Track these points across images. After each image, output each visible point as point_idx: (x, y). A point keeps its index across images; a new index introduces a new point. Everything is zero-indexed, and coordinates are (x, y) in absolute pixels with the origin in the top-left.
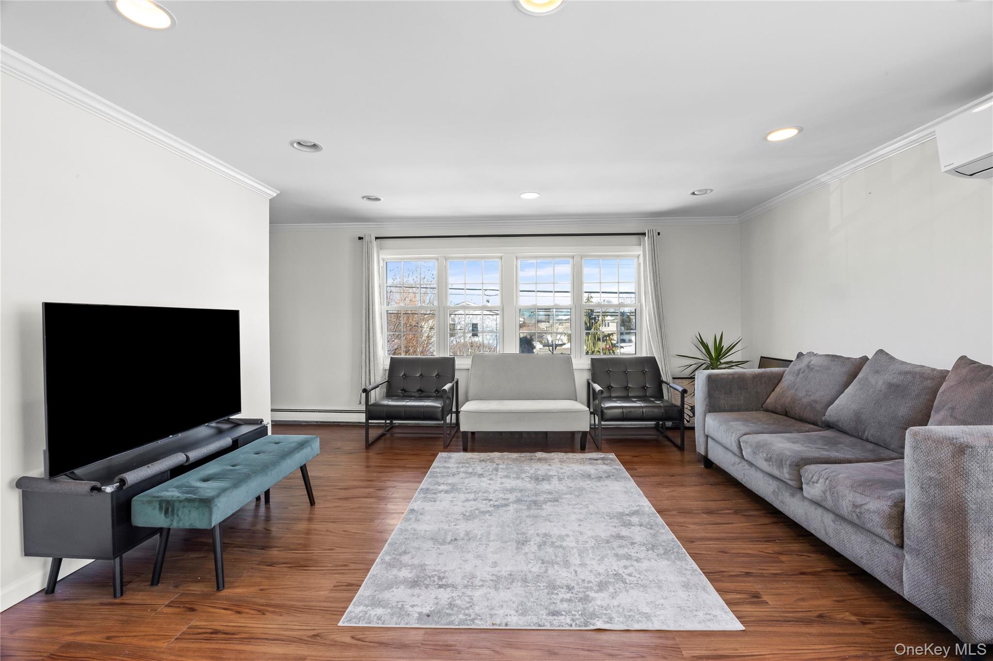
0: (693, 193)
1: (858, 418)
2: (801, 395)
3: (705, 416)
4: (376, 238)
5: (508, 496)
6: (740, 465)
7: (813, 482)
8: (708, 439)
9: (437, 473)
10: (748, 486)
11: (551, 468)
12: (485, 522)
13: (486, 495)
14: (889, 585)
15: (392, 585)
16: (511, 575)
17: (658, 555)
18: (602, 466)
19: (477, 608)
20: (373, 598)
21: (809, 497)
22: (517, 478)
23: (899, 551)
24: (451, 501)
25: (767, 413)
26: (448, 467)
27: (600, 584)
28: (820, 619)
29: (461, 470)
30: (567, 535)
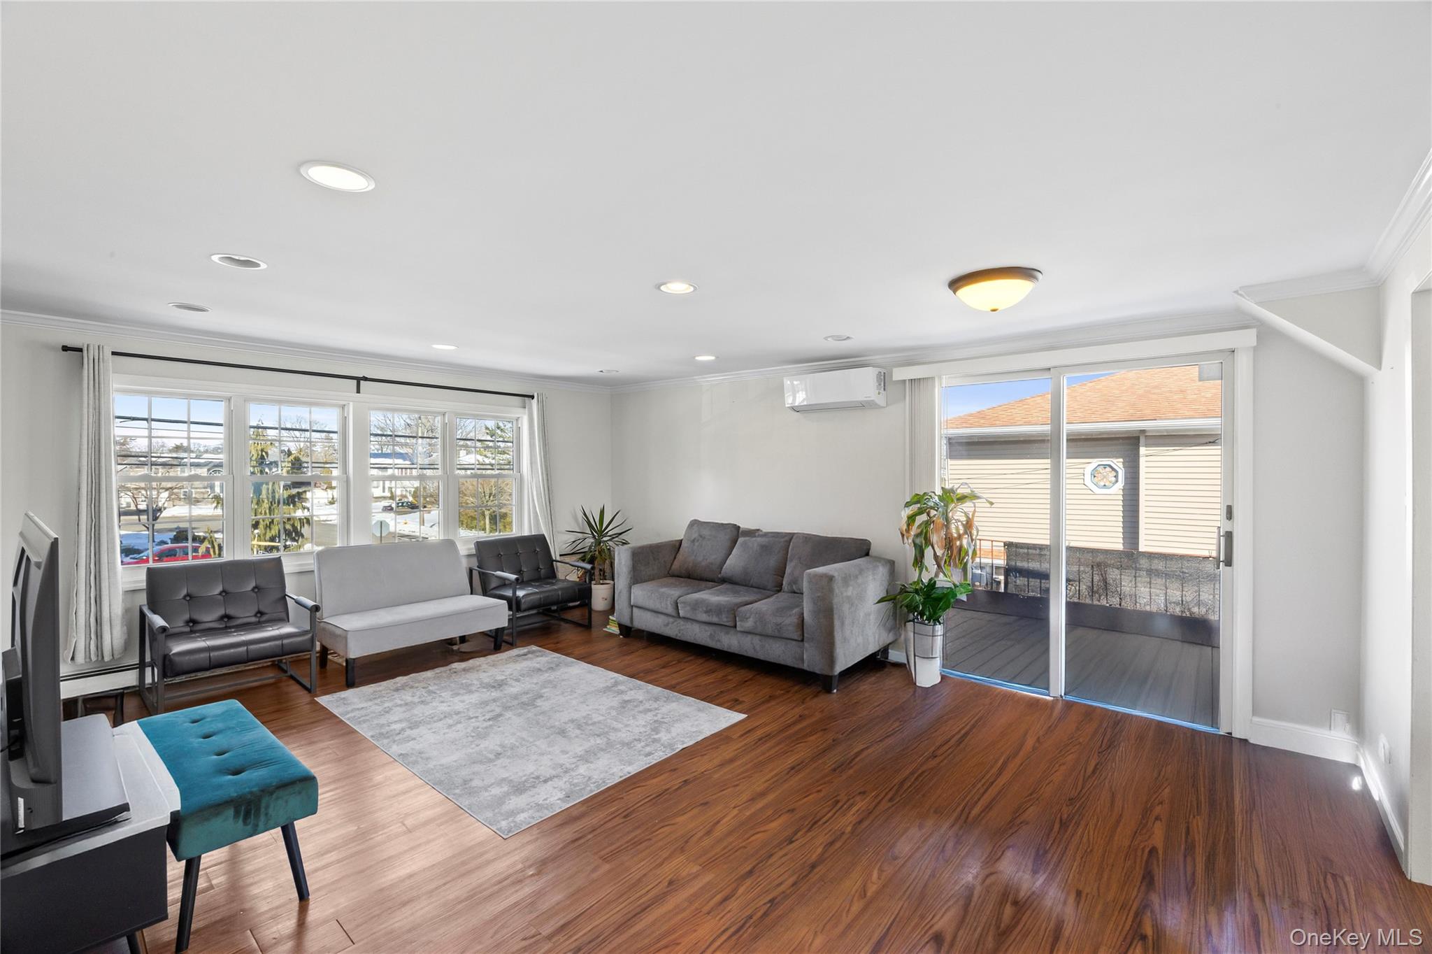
0: (601, 371)
1: (744, 571)
2: (699, 560)
3: (630, 588)
4: (114, 353)
5: (488, 708)
6: (675, 623)
7: (747, 619)
8: (634, 609)
9: (359, 718)
10: (684, 639)
11: (490, 674)
12: (503, 733)
13: (463, 715)
14: (796, 666)
15: (501, 801)
16: (587, 752)
17: (665, 702)
18: (539, 659)
19: (596, 777)
20: (502, 814)
21: (742, 630)
22: (471, 692)
23: (801, 644)
24: (434, 732)
25: (674, 578)
26: (362, 708)
27: (653, 730)
28: (772, 698)
29: (386, 705)
30: (588, 715)
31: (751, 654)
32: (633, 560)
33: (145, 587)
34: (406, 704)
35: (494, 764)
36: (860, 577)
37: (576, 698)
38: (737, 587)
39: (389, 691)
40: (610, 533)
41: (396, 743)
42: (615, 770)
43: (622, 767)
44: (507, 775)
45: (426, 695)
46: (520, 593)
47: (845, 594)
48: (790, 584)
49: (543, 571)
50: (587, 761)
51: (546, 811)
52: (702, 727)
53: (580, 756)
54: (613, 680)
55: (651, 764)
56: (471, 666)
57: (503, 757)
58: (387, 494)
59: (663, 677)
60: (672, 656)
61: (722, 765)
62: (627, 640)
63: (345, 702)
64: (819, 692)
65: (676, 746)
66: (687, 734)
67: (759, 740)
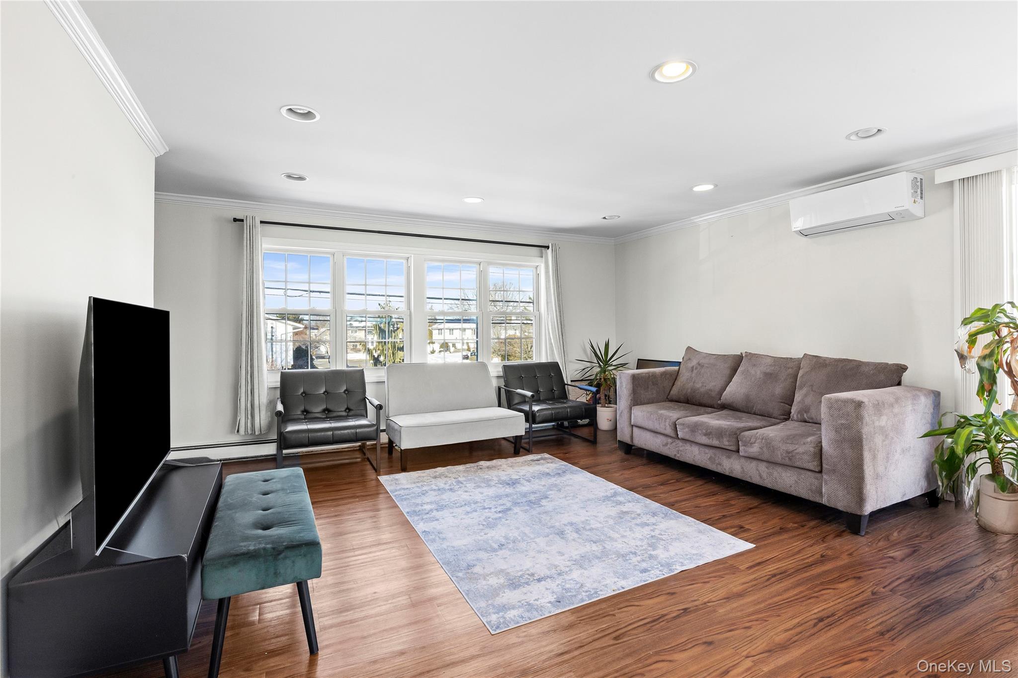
0: (605, 218)
1: (747, 397)
2: (698, 386)
3: (631, 409)
4: (261, 222)
5: (501, 502)
6: (674, 444)
7: (752, 443)
8: (634, 428)
9: (403, 496)
10: (682, 459)
11: (508, 473)
12: (509, 526)
13: (479, 505)
14: (811, 499)
15: (495, 592)
16: (583, 557)
17: (663, 518)
18: (549, 465)
19: (589, 585)
20: (494, 606)
21: (746, 455)
22: (489, 486)
23: (818, 475)
24: (454, 516)
25: (673, 403)
26: (407, 488)
27: (650, 545)
28: (783, 530)
29: (424, 488)
30: (587, 520)
31: (756, 480)
32: (633, 384)
33: (279, 386)
34: (439, 490)
35: (496, 554)
36: (896, 406)
37: (577, 503)
38: (739, 414)
39: (429, 478)
40: (614, 363)
41: (424, 521)
42: (608, 581)
43: (616, 579)
44: (506, 567)
45: (455, 484)
46: (536, 408)
47: (877, 424)
48: (800, 412)
49: (556, 392)
50: (581, 567)
51: (535, 613)
52: (704, 551)
53: (575, 561)
54: (612, 491)
55: (646, 583)
56: (495, 465)
57: (505, 549)
58: (465, 347)
59: (661, 493)
60: (670, 474)
61: (728, 598)
62: (627, 456)
63: (397, 482)
64: (844, 531)
65: (674, 567)
66: (687, 555)
67: (773, 577)
